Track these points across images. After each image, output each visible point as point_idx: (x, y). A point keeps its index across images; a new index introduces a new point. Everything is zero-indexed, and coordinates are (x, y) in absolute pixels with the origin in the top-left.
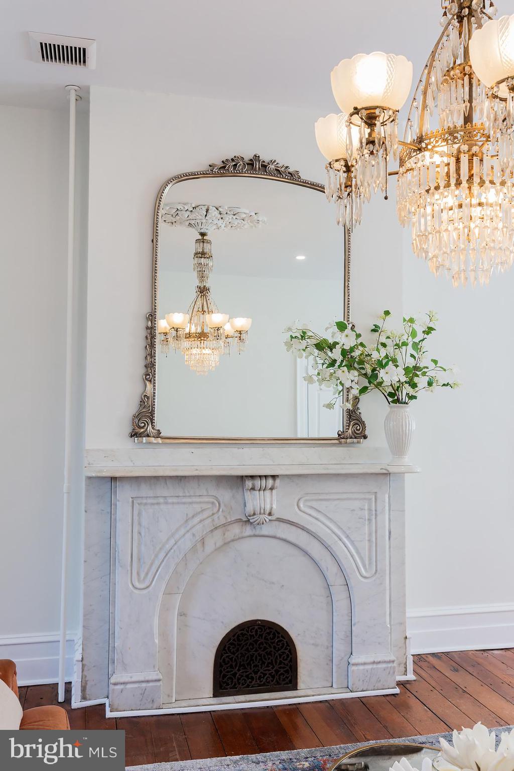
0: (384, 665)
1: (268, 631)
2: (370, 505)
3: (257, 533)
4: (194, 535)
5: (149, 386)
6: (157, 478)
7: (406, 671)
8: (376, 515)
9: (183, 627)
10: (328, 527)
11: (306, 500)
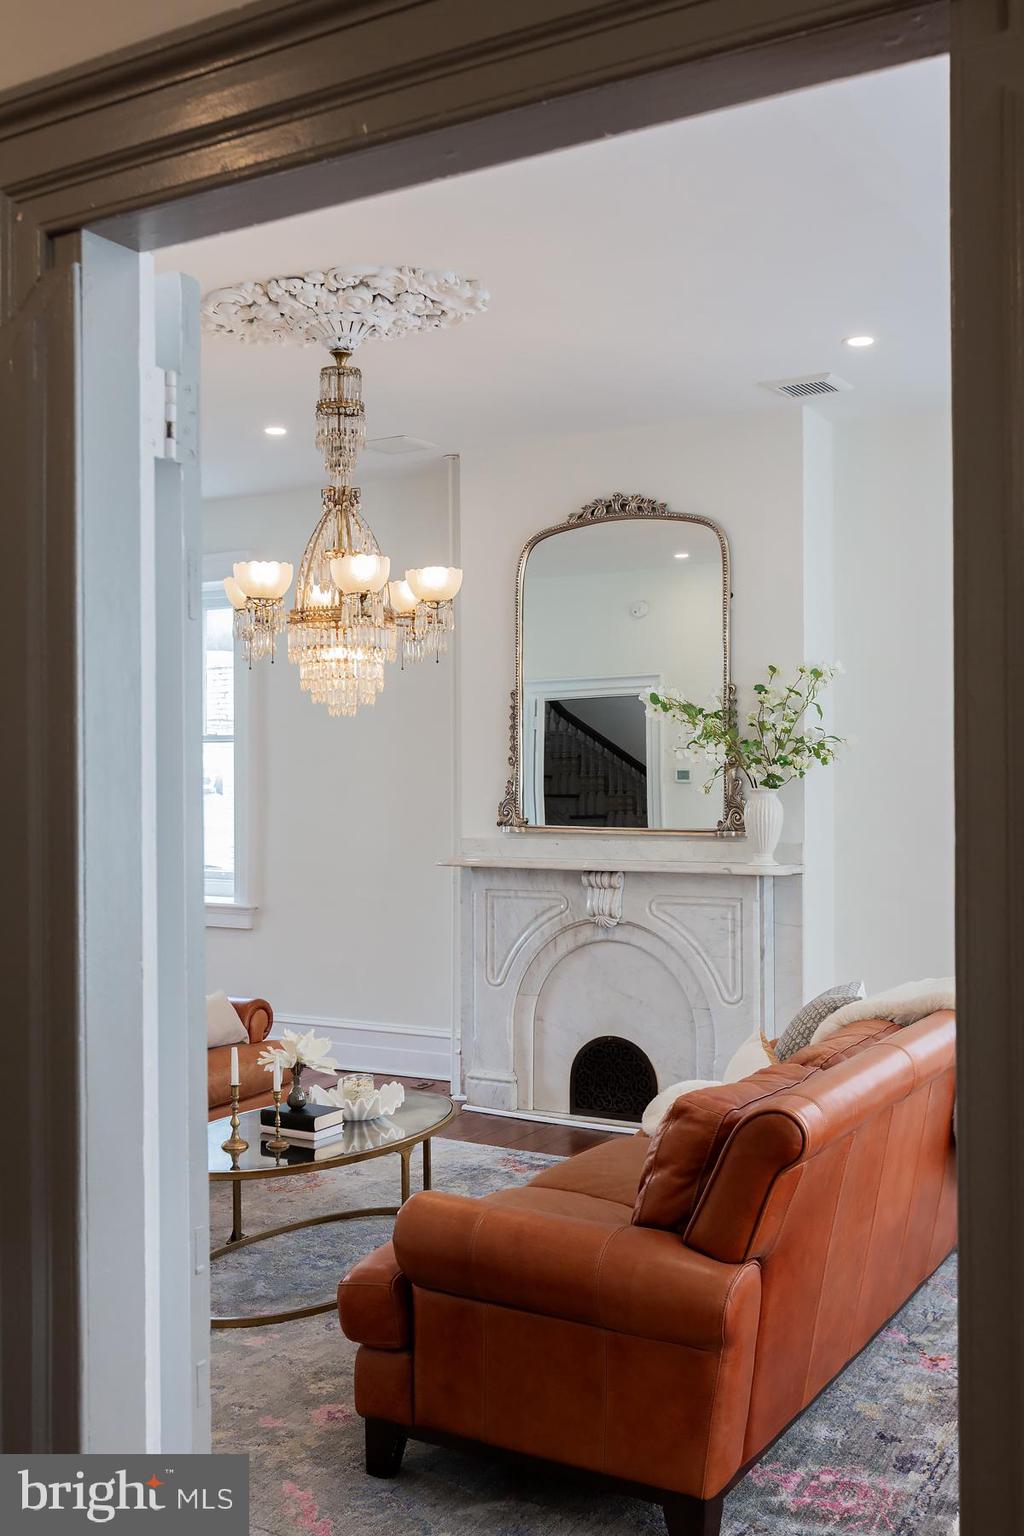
1: (627, 1052)
2: (734, 914)
3: (610, 938)
5: (514, 771)
8: (742, 927)
9: (539, 1033)
11: (660, 904)
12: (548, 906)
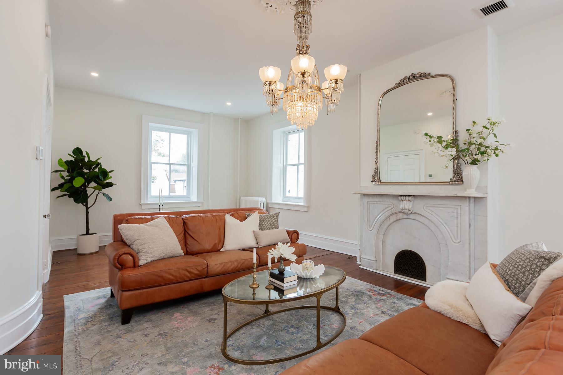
3: (409, 217)
4: (386, 215)
5: (377, 165)
8: (461, 216)
9: (384, 247)
10: (437, 218)
11: (427, 207)
12: (387, 207)
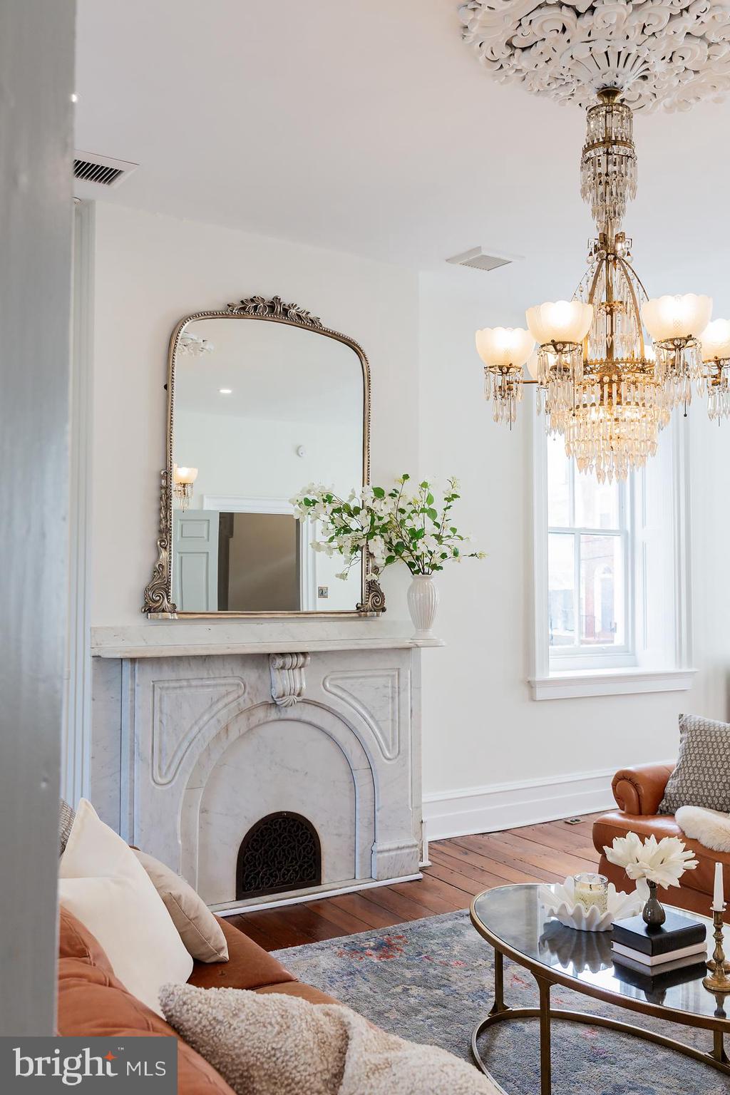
0: (407, 851)
1: (292, 823)
2: (393, 682)
3: (282, 716)
4: (219, 721)
5: (164, 554)
6: (179, 658)
7: (422, 857)
8: (399, 692)
9: (205, 825)
10: (353, 707)
11: (332, 679)
12: (223, 692)
